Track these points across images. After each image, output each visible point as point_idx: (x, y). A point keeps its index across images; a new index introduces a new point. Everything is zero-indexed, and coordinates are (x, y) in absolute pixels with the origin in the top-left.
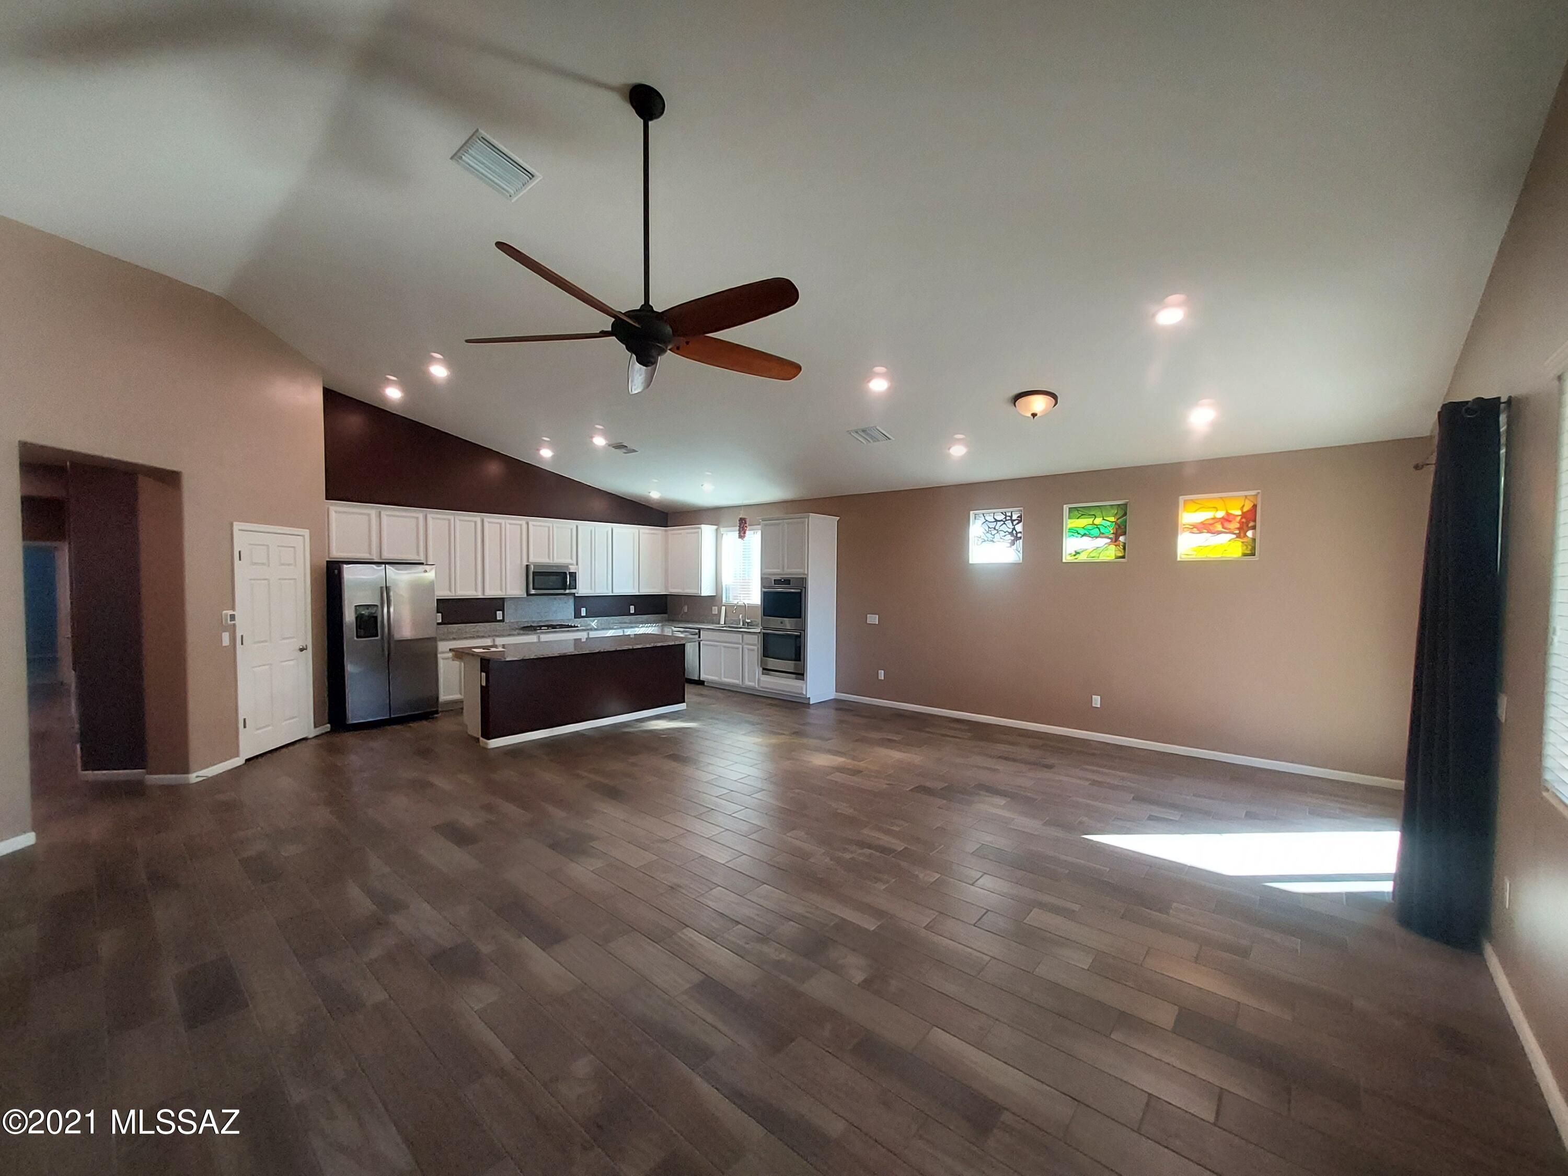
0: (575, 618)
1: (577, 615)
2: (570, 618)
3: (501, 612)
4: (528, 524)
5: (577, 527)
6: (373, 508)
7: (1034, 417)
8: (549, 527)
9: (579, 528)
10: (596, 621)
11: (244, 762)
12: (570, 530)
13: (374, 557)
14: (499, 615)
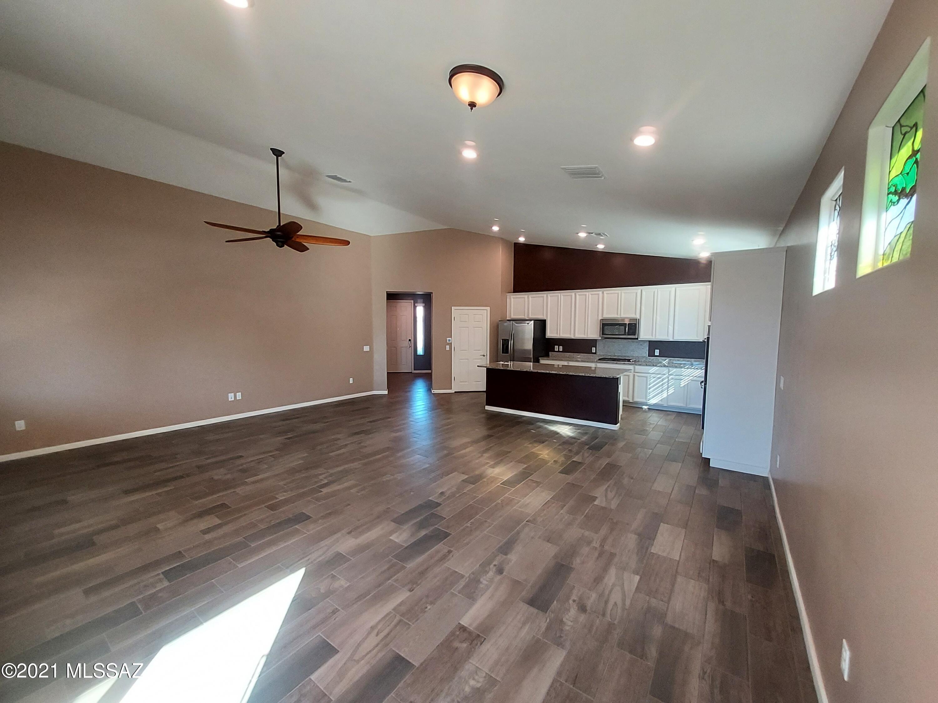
0: (649, 356)
1: (652, 354)
2: (645, 355)
3: (595, 348)
4: (603, 293)
5: (642, 291)
6: (525, 294)
7: (472, 109)
8: (618, 294)
9: (643, 291)
10: (667, 360)
11: (454, 392)
12: (635, 294)
13: (526, 317)
14: (594, 350)
